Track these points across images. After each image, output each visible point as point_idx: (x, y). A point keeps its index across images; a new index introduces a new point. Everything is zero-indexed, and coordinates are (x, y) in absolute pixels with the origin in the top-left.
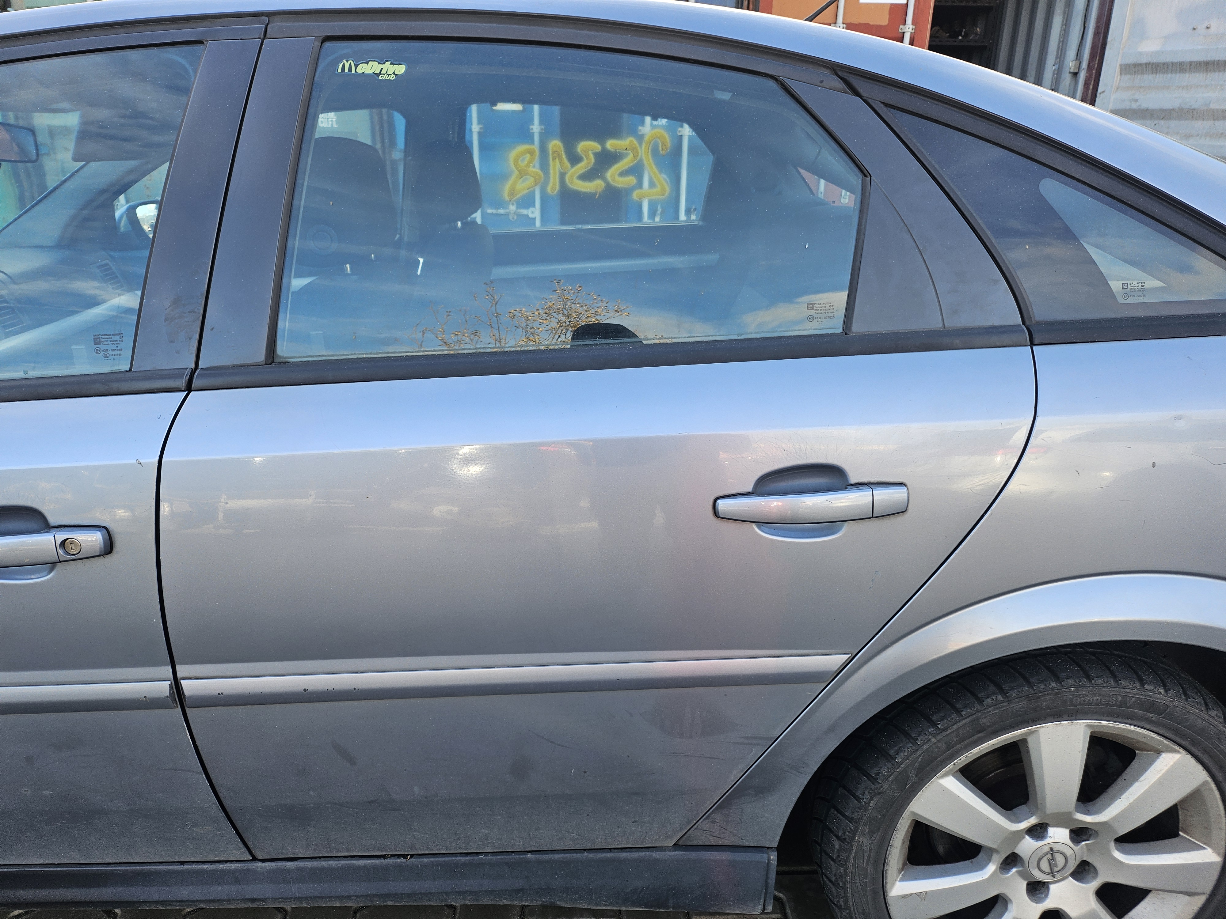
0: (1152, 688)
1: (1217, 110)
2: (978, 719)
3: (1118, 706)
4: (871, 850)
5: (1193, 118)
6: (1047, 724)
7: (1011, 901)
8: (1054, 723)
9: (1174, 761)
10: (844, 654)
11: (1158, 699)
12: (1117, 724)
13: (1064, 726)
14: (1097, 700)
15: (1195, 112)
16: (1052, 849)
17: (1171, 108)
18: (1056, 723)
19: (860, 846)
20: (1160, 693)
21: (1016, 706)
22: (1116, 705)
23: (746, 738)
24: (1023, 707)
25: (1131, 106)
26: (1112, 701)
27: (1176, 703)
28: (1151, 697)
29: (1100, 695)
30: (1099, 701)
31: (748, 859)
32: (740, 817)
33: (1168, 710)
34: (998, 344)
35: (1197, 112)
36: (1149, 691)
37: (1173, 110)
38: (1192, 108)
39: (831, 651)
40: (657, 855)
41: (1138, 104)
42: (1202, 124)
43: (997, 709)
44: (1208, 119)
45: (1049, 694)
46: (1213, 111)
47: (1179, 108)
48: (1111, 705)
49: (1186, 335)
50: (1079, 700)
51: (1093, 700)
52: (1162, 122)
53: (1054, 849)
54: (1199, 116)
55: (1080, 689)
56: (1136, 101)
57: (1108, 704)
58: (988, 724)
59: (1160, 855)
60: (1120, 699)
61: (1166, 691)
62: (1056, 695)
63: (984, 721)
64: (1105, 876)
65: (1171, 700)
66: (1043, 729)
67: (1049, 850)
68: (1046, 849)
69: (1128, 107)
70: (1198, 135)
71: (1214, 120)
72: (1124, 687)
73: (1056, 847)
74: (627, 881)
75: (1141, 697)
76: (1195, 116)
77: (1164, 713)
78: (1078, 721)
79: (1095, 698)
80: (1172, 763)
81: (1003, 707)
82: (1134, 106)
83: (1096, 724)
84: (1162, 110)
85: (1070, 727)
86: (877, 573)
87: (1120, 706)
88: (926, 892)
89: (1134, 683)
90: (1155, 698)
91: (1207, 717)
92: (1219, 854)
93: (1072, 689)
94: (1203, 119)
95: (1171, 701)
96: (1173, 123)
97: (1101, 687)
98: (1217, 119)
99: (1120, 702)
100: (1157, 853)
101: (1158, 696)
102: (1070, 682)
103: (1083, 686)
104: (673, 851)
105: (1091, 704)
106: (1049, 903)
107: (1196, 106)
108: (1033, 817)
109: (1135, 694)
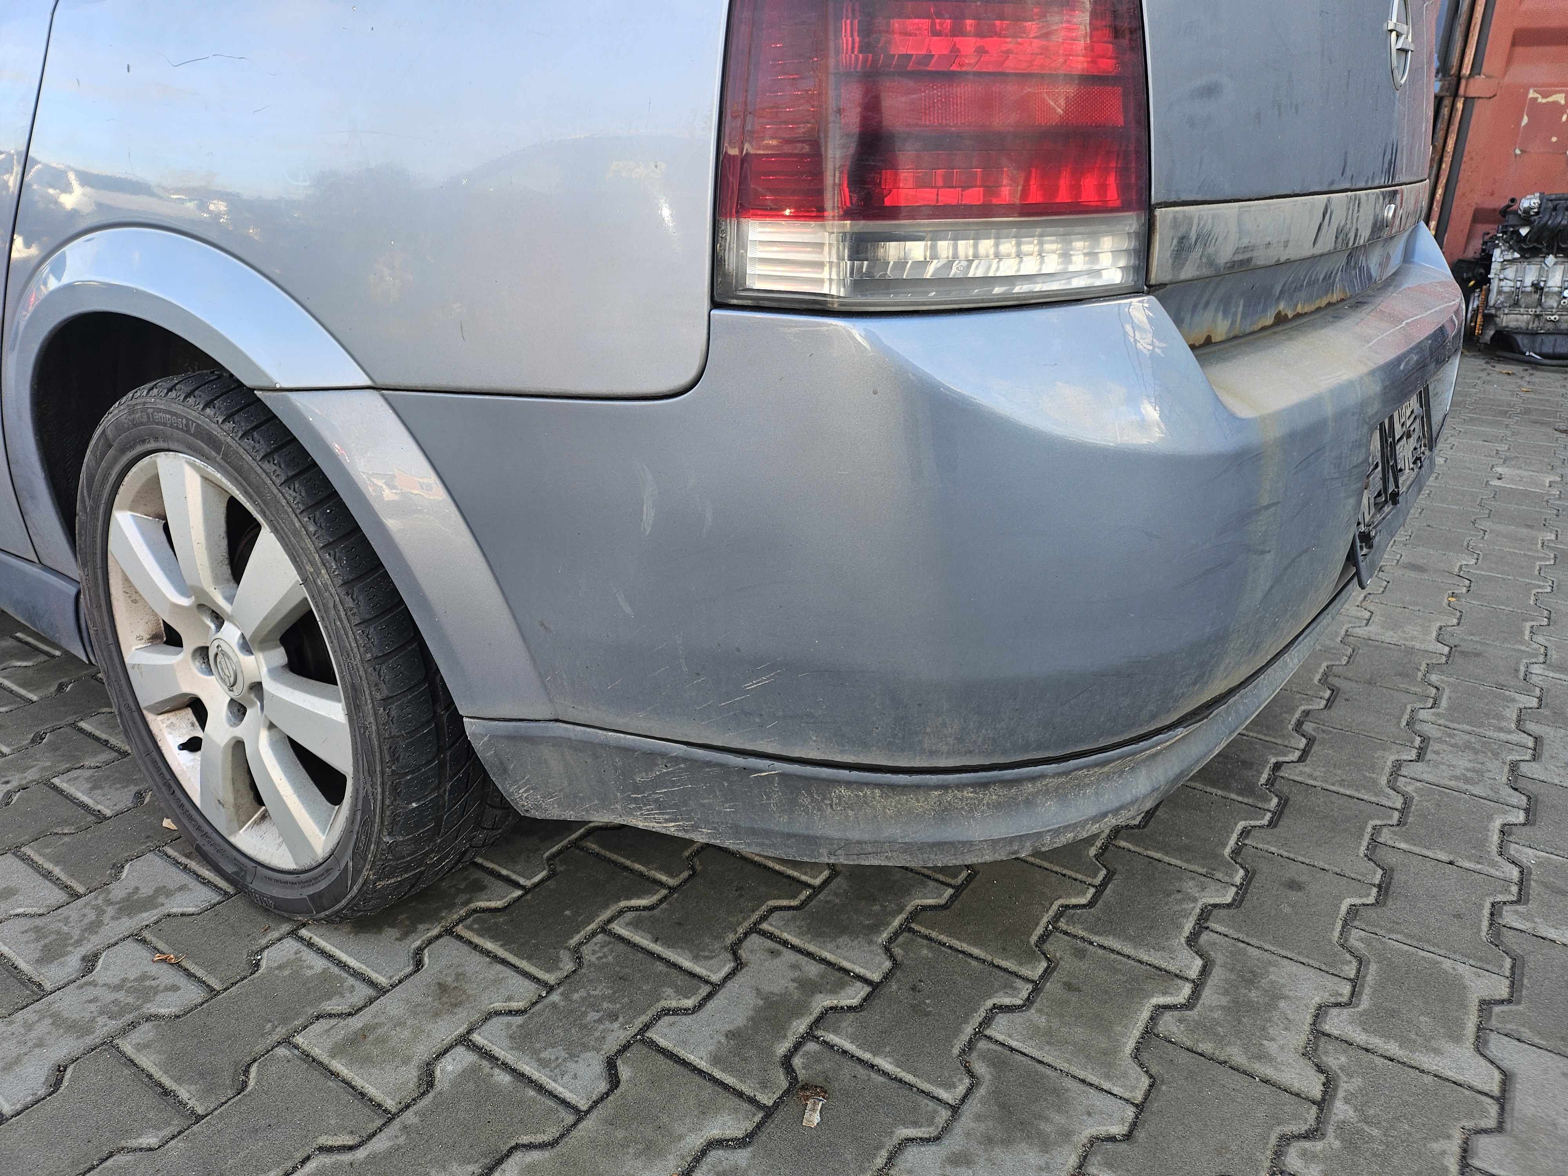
3: (185, 432)
7: (209, 711)
9: (270, 540)
11: (213, 429)
14: (169, 420)
16: (219, 647)
20: (218, 423)
22: (183, 430)
26: (179, 423)
29: (170, 413)
48: (180, 430)
51: (166, 418)
53: (221, 648)
57: (178, 428)
60: (184, 421)
68: (216, 646)
73: (222, 646)
77: (221, 452)
88: (141, 665)
89: (199, 403)
99: (185, 426)
105: (166, 425)
109: (195, 418)
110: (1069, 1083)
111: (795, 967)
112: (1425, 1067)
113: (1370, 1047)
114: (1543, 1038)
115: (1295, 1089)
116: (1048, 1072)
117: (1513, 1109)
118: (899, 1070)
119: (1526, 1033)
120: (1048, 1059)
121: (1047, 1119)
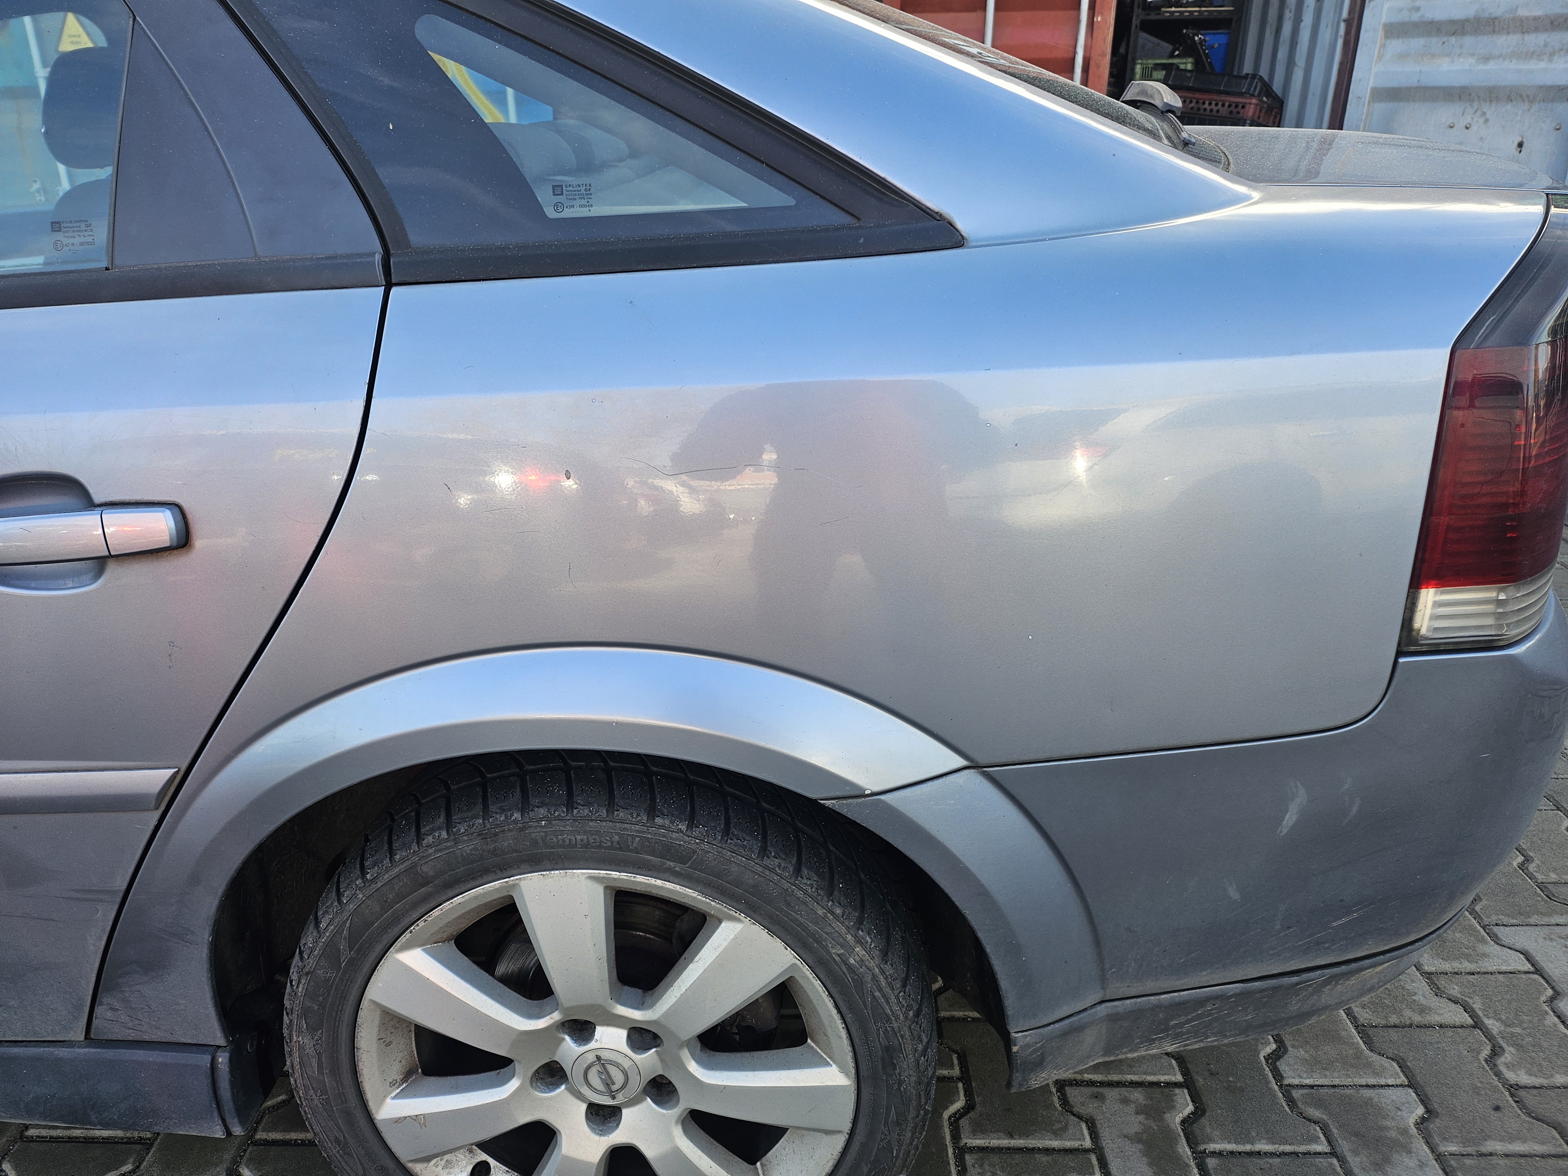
0: (667, 822)
1: (1527, 18)
2: (414, 866)
3: (616, 849)
4: (319, 1055)
5: (1494, 31)
6: (529, 875)
7: (559, 1131)
8: (540, 873)
9: (736, 933)
10: (168, 768)
11: (676, 839)
12: (634, 877)
13: (555, 878)
14: (582, 840)
15: (1496, 23)
16: (598, 1058)
17: (1464, 18)
18: (542, 873)
19: (301, 1048)
20: (681, 831)
21: (467, 847)
22: (609, 848)
23: (77, 891)
24: (476, 849)
25: (1410, 17)
26: (605, 841)
27: (705, 846)
28: (664, 836)
29: (585, 832)
30: (585, 841)
31: (183, 1062)
32: (145, 1003)
33: (695, 857)
34: (333, 284)
35: (1499, 22)
36: (662, 827)
37: (1467, 20)
38: (1494, 16)
39: (146, 764)
40: (61, 1052)
41: (1420, 14)
42: (1506, 40)
43: (440, 850)
44: (1514, 33)
45: (510, 830)
46: (1521, 20)
47: (1475, 17)
48: (605, 848)
49: (639, 268)
50: (555, 840)
51: (576, 839)
52: (1453, 39)
53: (603, 1057)
54: (1503, 28)
55: (554, 822)
56: (1418, 9)
57: (600, 847)
58: (431, 873)
59: (757, 1073)
60: (616, 838)
61: (690, 827)
62: (520, 831)
63: (425, 868)
64: (687, 1101)
65: (697, 841)
66: (525, 881)
67: (596, 1059)
68: (591, 1058)
69: (1407, 19)
70: (1500, 56)
71: (1523, 33)
72: (622, 822)
73: (605, 1055)
74: (23, 1086)
75: (649, 836)
76: (1496, 29)
77: (690, 860)
78: (575, 871)
79: (579, 837)
80: (732, 937)
81: (447, 848)
82: (1415, 17)
83: (602, 875)
84: (1452, 22)
85: (564, 879)
86: (172, 644)
87: (620, 849)
88: (424, 1115)
89: (638, 815)
90: (671, 838)
91: (760, 869)
92: (847, 1075)
93: (543, 822)
94: (1508, 33)
95: (697, 843)
96: (1468, 40)
97: (588, 820)
98: (1528, 32)
99: (618, 843)
100: (754, 1069)
101: (674, 835)
102: (542, 811)
103: (558, 818)
104: (86, 1047)
105: (575, 846)
106: (619, 1136)
107: (1498, 12)
108: (556, 1013)
109: (638, 831)
110: (1368, 1093)
111: (1125, 1101)
112: (1490, 969)
113: (1456, 970)
114: (1513, 918)
115: (1458, 1023)
116: (1348, 1091)
117: (1550, 976)
118: (1277, 1146)
119: (1506, 920)
120: (1336, 1082)
121: (1386, 1128)
